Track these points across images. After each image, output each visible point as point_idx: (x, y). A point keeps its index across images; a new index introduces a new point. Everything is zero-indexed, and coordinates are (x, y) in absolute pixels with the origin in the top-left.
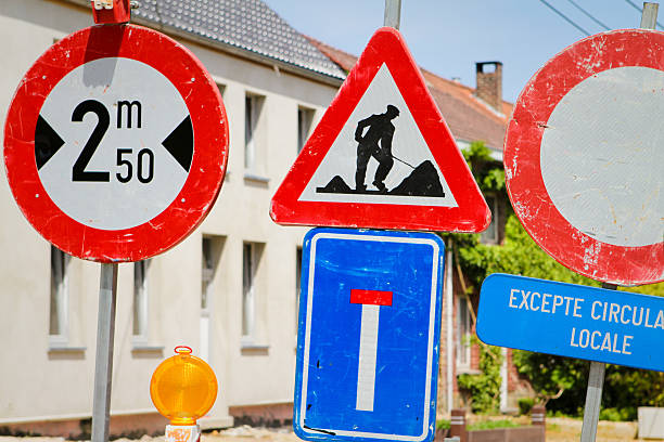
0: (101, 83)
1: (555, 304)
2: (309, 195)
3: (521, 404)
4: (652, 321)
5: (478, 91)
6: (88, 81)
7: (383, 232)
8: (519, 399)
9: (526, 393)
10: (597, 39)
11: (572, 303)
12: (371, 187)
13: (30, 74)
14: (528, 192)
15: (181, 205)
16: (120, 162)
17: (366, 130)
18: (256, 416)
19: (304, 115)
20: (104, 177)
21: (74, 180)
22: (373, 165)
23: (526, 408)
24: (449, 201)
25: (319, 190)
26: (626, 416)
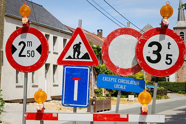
0: (24, 38)
1: (111, 80)
2: (64, 59)
3: (106, 95)
4: (129, 83)
5: (98, 35)
6: (21, 38)
7: (79, 66)
8: (106, 94)
9: (107, 93)
10: (119, 29)
11: (115, 79)
12: (76, 58)
13: (10, 36)
14: (106, 58)
15: (40, 61)
16: (28, 53)
17: (75, 47)
18: (56, 98)
19: (65, 40)
20: (25, 56)
21: (19, 56)
22: (77, 53)
23: (107, 96)
24: (91, 60)
25: (66, 58)
26: (126, 97)
